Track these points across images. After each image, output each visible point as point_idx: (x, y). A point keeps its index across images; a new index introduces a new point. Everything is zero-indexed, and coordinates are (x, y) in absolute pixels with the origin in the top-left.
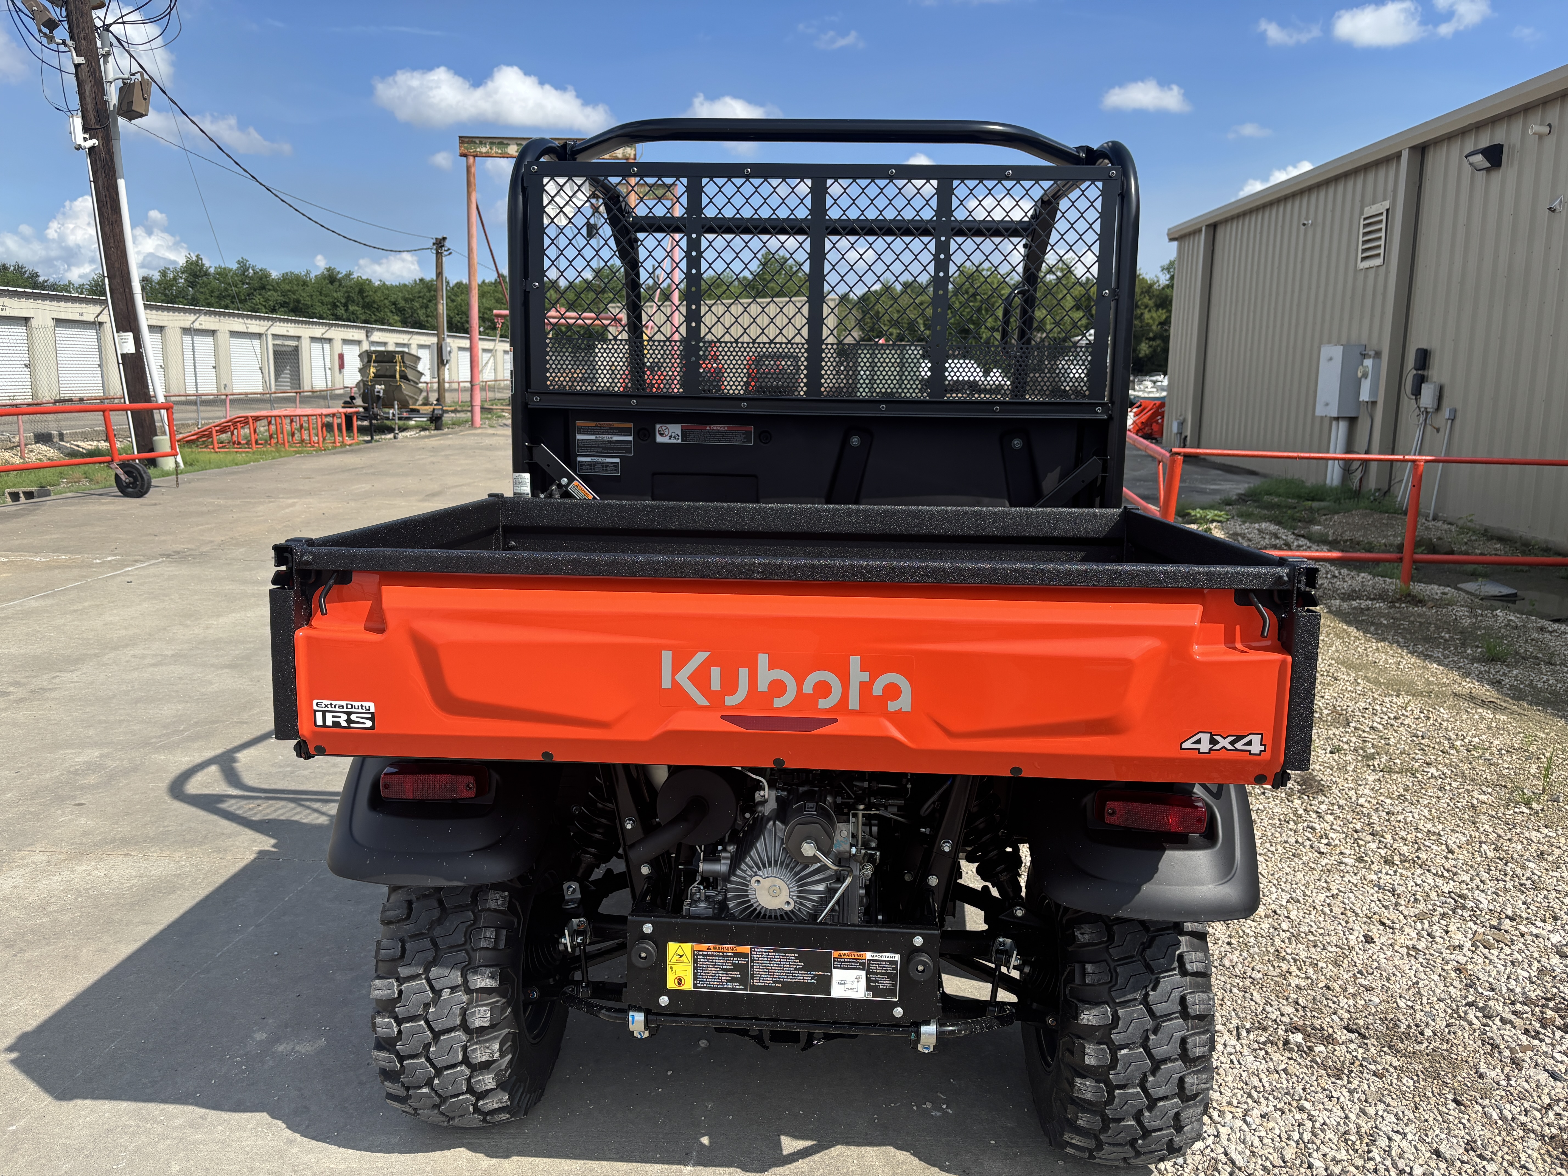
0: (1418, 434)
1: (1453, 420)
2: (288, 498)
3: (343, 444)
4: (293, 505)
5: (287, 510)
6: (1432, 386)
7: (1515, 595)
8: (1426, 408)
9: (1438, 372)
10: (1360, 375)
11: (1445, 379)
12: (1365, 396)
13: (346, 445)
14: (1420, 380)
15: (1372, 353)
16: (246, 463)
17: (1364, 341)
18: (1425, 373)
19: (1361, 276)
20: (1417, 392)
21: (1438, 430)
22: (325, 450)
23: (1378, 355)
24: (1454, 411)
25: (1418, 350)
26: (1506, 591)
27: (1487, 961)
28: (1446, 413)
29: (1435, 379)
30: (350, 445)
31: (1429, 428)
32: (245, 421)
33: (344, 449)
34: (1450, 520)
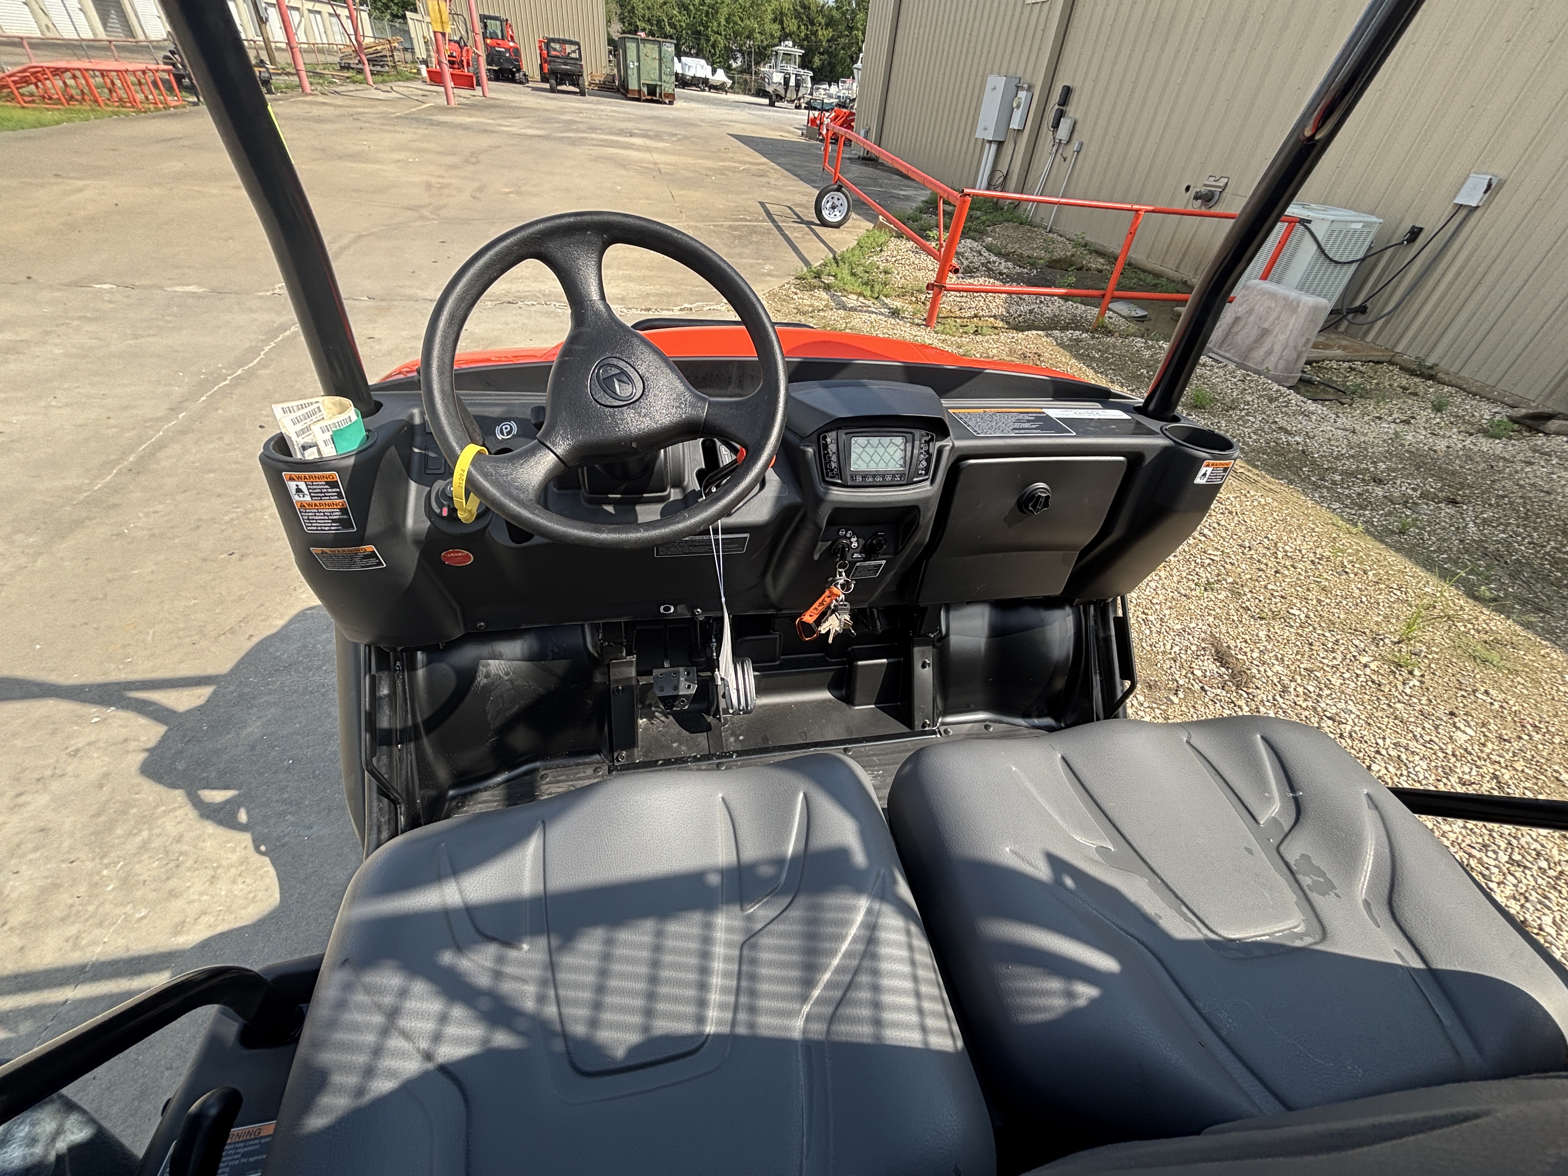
0: (1050, 161)
1: (1078, 152)
3: (167, 107)
6: (1069, 121)
7: (1145, 316)
8: (1060, 140)
9: (1073, 110)
10: (1015, 105)
11: (1078, 116)
12: (1015, 125)
13: (169, 107)
14: (1061, 114)
15: (1026, 86)
17: (1020, 74)
18: (1064, 108)
19: (1027, 11)
20: (1056, 126)
21: (1065, 160)
22: (146, 112)
23: (1030, 88)
24: (1081, 144)
25: (1064, 86)
28: (1075, 146)
29: (1071, 115)
30: (175, 107)
31: (1059, 155)
33: (167, 112)
34: (1061, 233)
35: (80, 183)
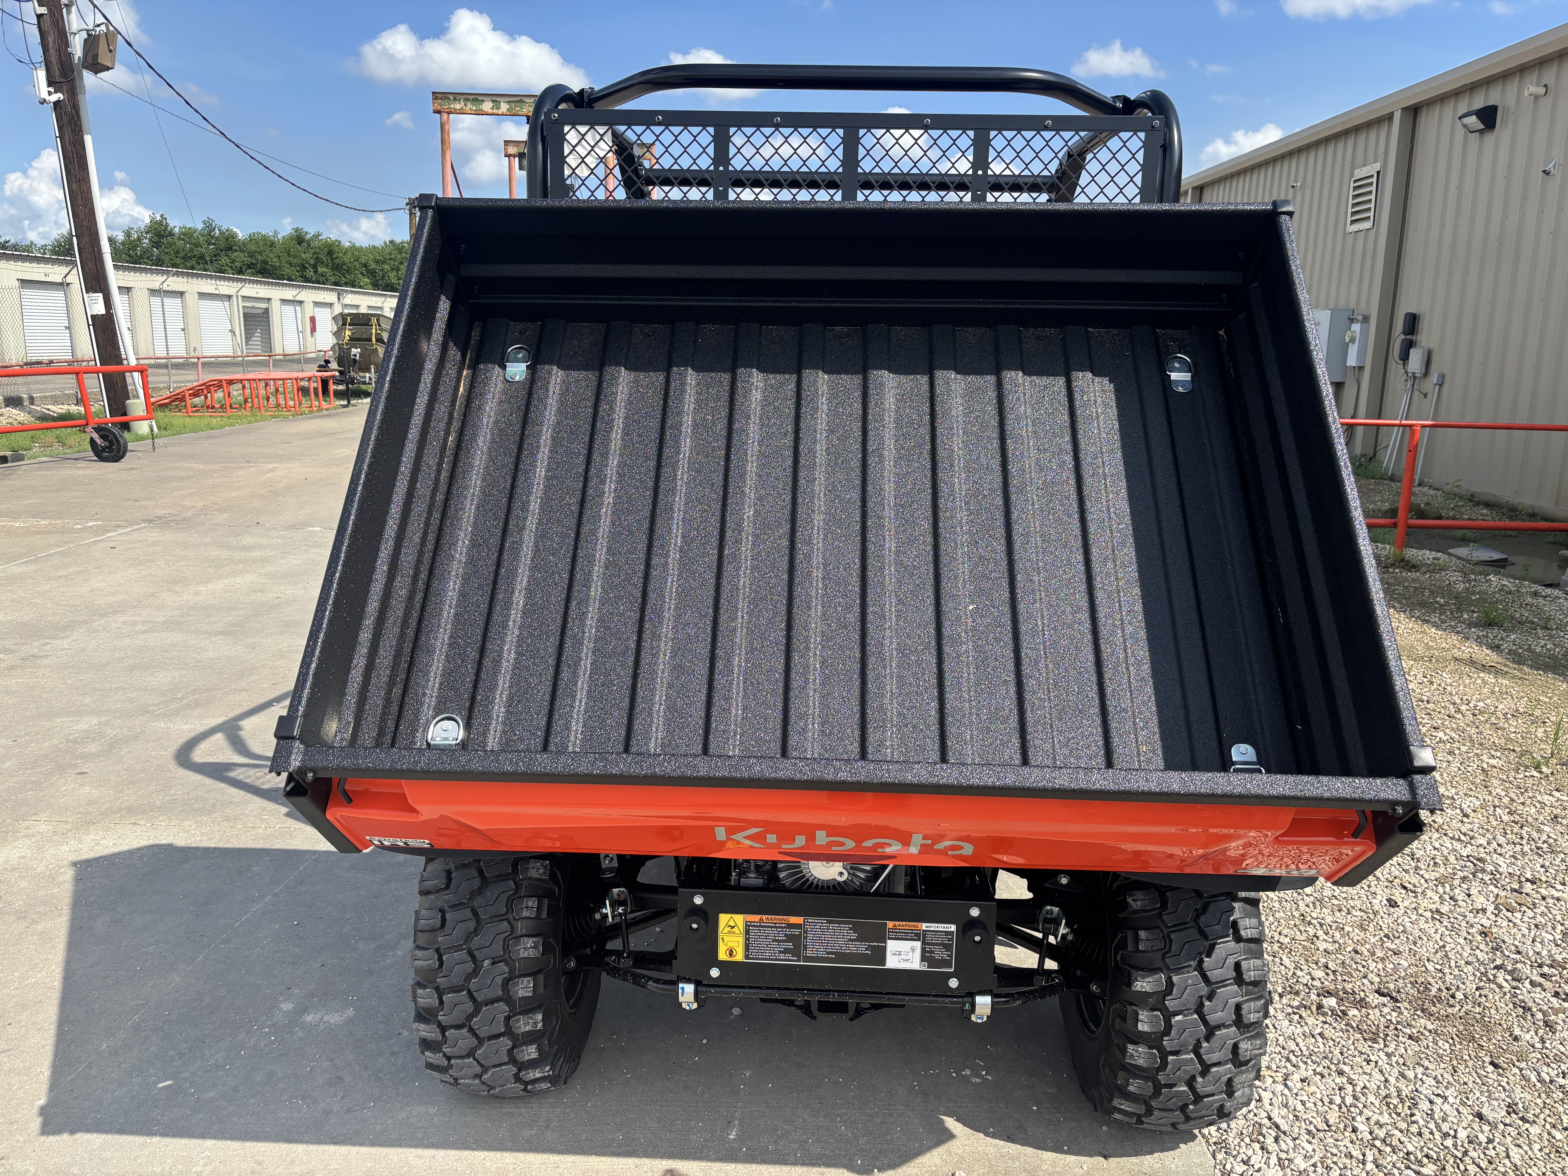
0: (1405, 399)
1: (1441, 385)
2: (269, 463)
3: (320, 409)
4: (273, 470)
5: (268, 475)
6: (1420, 351)
7: (1506, 560)
8: (1414, 373)
9: (1426, 337)
10: (1347, 340)
11: (1434, 345)
12: (1352, 361)
13: (322, 410)
14: (1408, 345)
15: (1360, 318)
16: (222, 427)
17: (1352, 305)
18: (1414, 338)
19: (1350, 240)
20: (1405, 357)
21: (1425, 395)
22: (301, 414)
23: (1366, 319)
24: (1442, 377)
25: (1407, 314)
26: (1496, 556)
27: (1511, 924)
28: (1434, 378)
29: (1423, 344)
30: (326, 410)
31: (1416, 393)
32: (219, 385)
33: (321, 414)
34: (1435, 485)
35: (271, 466)
